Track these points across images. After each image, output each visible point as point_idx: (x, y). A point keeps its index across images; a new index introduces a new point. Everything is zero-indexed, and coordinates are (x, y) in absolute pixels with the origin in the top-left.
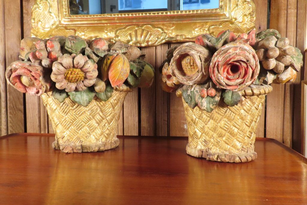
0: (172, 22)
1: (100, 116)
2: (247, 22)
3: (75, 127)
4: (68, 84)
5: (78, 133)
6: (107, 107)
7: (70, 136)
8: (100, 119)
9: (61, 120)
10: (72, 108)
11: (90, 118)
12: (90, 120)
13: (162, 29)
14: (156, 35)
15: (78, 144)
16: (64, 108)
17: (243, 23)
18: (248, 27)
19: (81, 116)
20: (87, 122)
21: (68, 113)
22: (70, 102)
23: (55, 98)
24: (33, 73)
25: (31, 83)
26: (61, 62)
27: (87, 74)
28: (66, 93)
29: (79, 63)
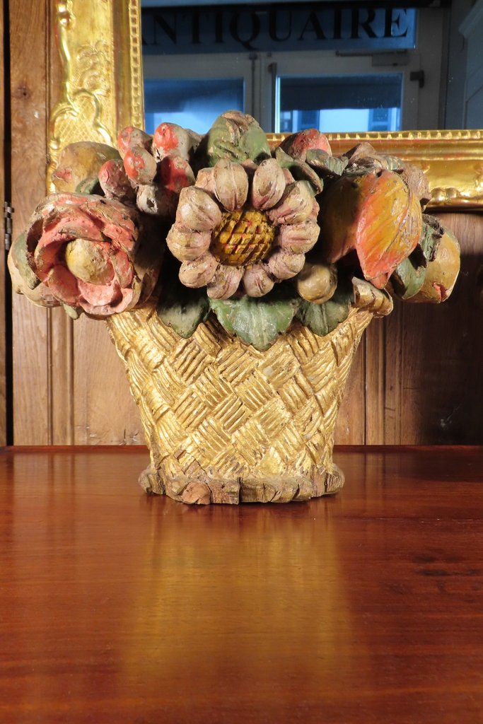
1: (300, 386)
3: (221, 420)
4: (218, 268)
5: (228, 440)
7: (203, 450)
8: (299, 396)
9: (176, 397)
10: (214, 359)
11: (270, 392)
12: (268, 399)
15: (228, 475)
16: (190, 358)
19: (241, 386)
20: (259, 406)
21: (199, 375)
22: (209, 339)
23: (168, 322)
24: (110, 230)
25: (99, 267)
26: (206, 188)
27: (288, 233)
28: (201, 306)
29: (272, 188)
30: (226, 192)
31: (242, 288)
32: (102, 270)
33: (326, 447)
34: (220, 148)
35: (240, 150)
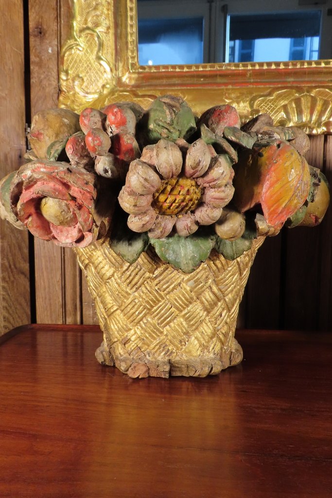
1: (214, 293)
3: (156, 318)
4: (157, 218)
5: (162, 333)
6: (229, 272)
7: (143, 339)
8: (213, 301)
9: (123, 301)
10: (151, 275)
11: (192, 298)
12: (191, 303)
15: (161, 357)
16: (133, 274)
19: (172, 294)
20: (184, 308)
21: (140, 286)
22: (148, 261)
23: (118, 252)
24: (75, 191)
25: (67, 217)
26: (150, 162)
27: (211, 194)
28: (143, 241)
29: (201, 164)
30: (166, 167)
31: (174, 230)
32: (69, 219)
33: (231, 332)
34: (159, 125)
35: (174, 128)
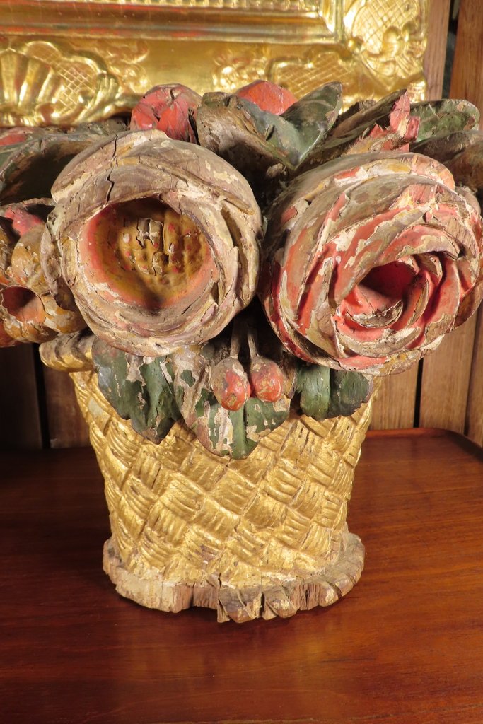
0: (136, 36)
2: (398, 54)
13: (101, 63)
14: (77, 83)
17: (383, 59)
18: (400, 74)
